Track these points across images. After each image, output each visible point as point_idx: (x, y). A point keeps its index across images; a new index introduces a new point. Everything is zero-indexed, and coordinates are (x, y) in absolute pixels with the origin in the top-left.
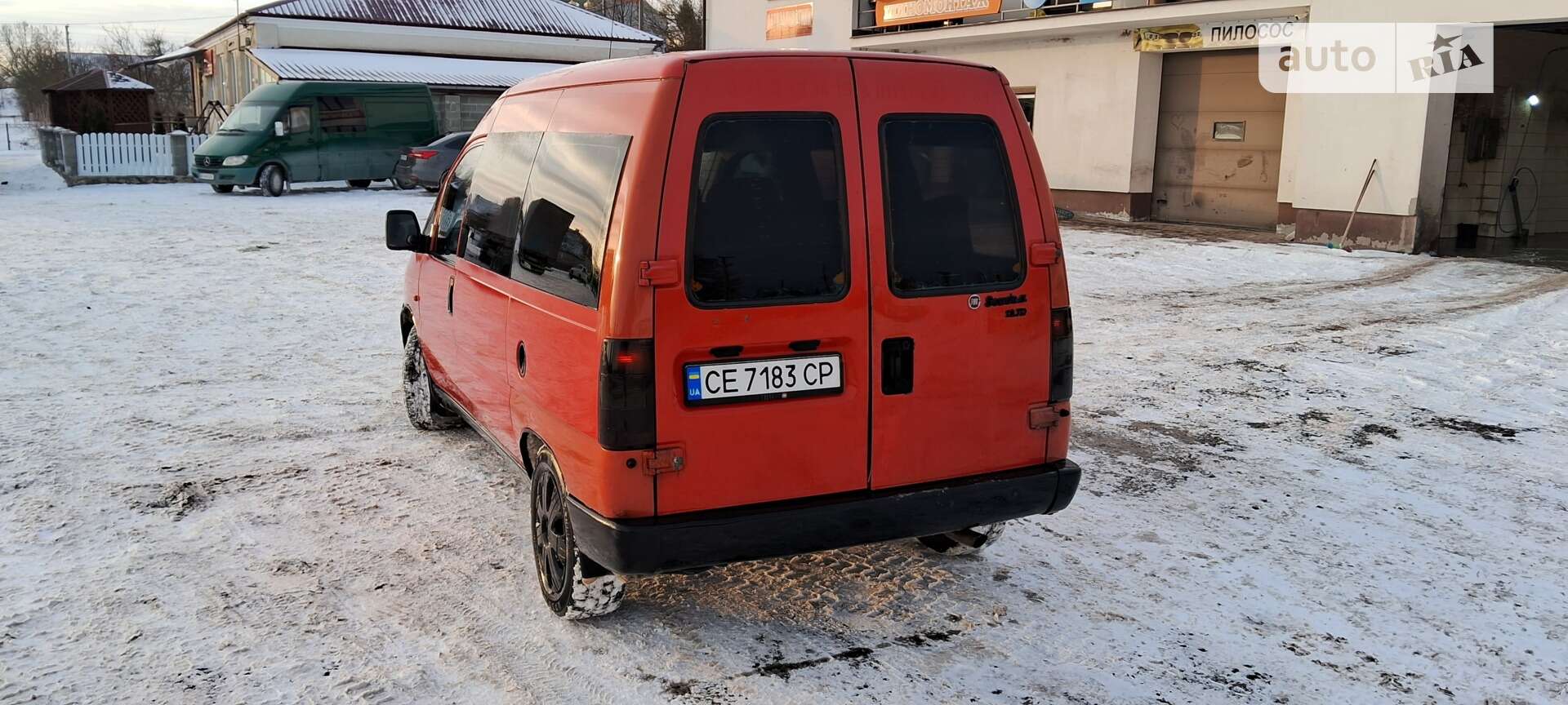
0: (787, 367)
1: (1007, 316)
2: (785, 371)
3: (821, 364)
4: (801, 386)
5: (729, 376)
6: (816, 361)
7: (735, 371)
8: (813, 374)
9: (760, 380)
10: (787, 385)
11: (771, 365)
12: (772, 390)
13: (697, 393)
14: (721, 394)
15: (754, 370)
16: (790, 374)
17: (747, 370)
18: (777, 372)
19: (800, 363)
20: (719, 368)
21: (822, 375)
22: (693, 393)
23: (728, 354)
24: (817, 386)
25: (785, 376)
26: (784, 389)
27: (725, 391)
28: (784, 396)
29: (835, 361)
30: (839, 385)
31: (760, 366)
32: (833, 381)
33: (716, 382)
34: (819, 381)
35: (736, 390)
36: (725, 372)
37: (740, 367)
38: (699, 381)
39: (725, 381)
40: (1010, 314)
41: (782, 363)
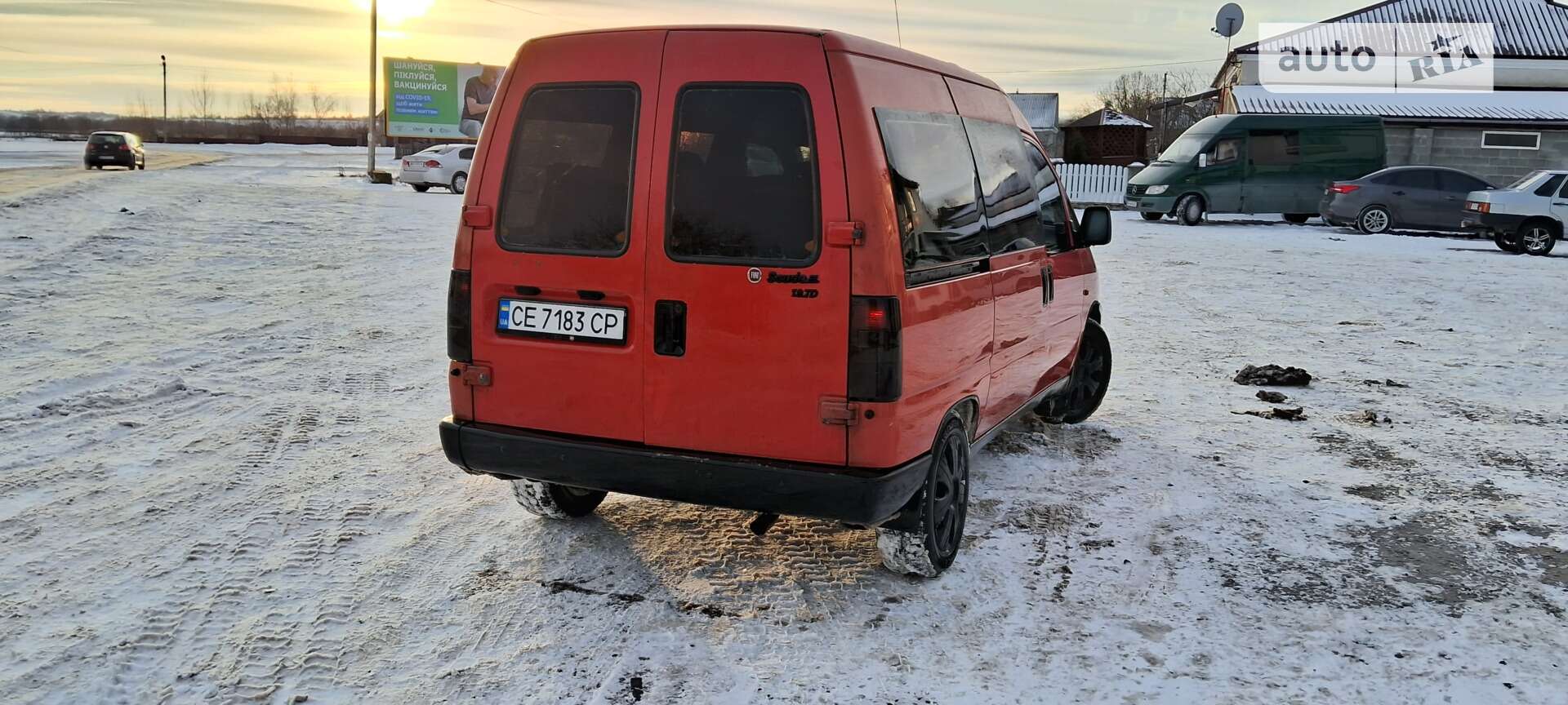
0: (578, 313)
1: (794, 295)
2: (576, 317)
3: (608, 315)
4: (587, 332)
5: (530, 312)
6: (604, 312)
7: (535, 309)
8: (599, 323)
9: (554, 320)
10: (576, 329)
11: (564, 308)
12: (563, 331)
13: (506, 323)
14: (522, 328)
15: (550, 311)
16: (579, 320)
17: (545, 310)
18: (569, 316)
19: (590, 312)
20: (524, 305)
21: (607, 326)
22: (503, 322)
23: (532, 294)
24: (601, 335)
25: (575, 320)
26: (573, 332)
27: (526, 325)
28: (572, 338)
29: (620, 314)
30: (621, 338)
31: (555, 308)
32: (617, 333)
33: (520, 316)
34: (603, 330)
35: (534, 326)
36: (527, 308)
37: (540, 306)
38: (507, 313)
39: (527, 317)
40: (798, 294)
41: (574, 309)
